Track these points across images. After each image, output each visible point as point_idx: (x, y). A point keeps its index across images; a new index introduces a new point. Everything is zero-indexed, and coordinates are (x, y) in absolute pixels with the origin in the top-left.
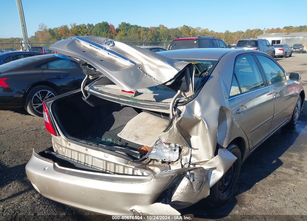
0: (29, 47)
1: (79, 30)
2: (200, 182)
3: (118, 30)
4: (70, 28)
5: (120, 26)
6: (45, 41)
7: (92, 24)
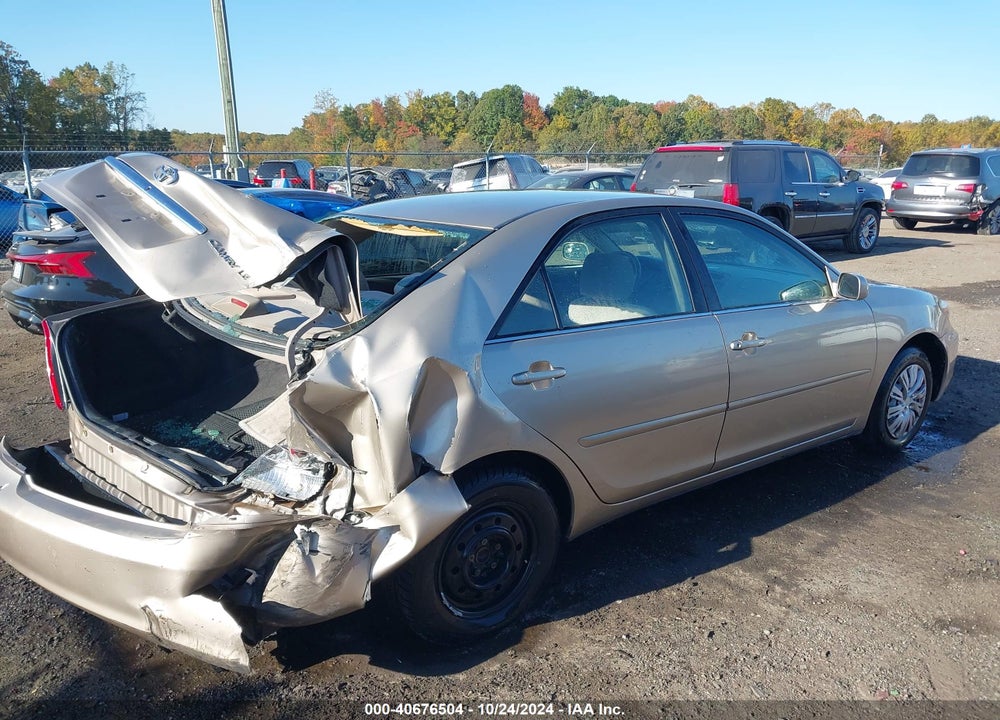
0: (240, 164)
1: (432, 111)
2: (333, 559)
3: (549, 114)
4: (405, 103)
5: (559, 98)
6: (329, 143)
7: (473, 94)
